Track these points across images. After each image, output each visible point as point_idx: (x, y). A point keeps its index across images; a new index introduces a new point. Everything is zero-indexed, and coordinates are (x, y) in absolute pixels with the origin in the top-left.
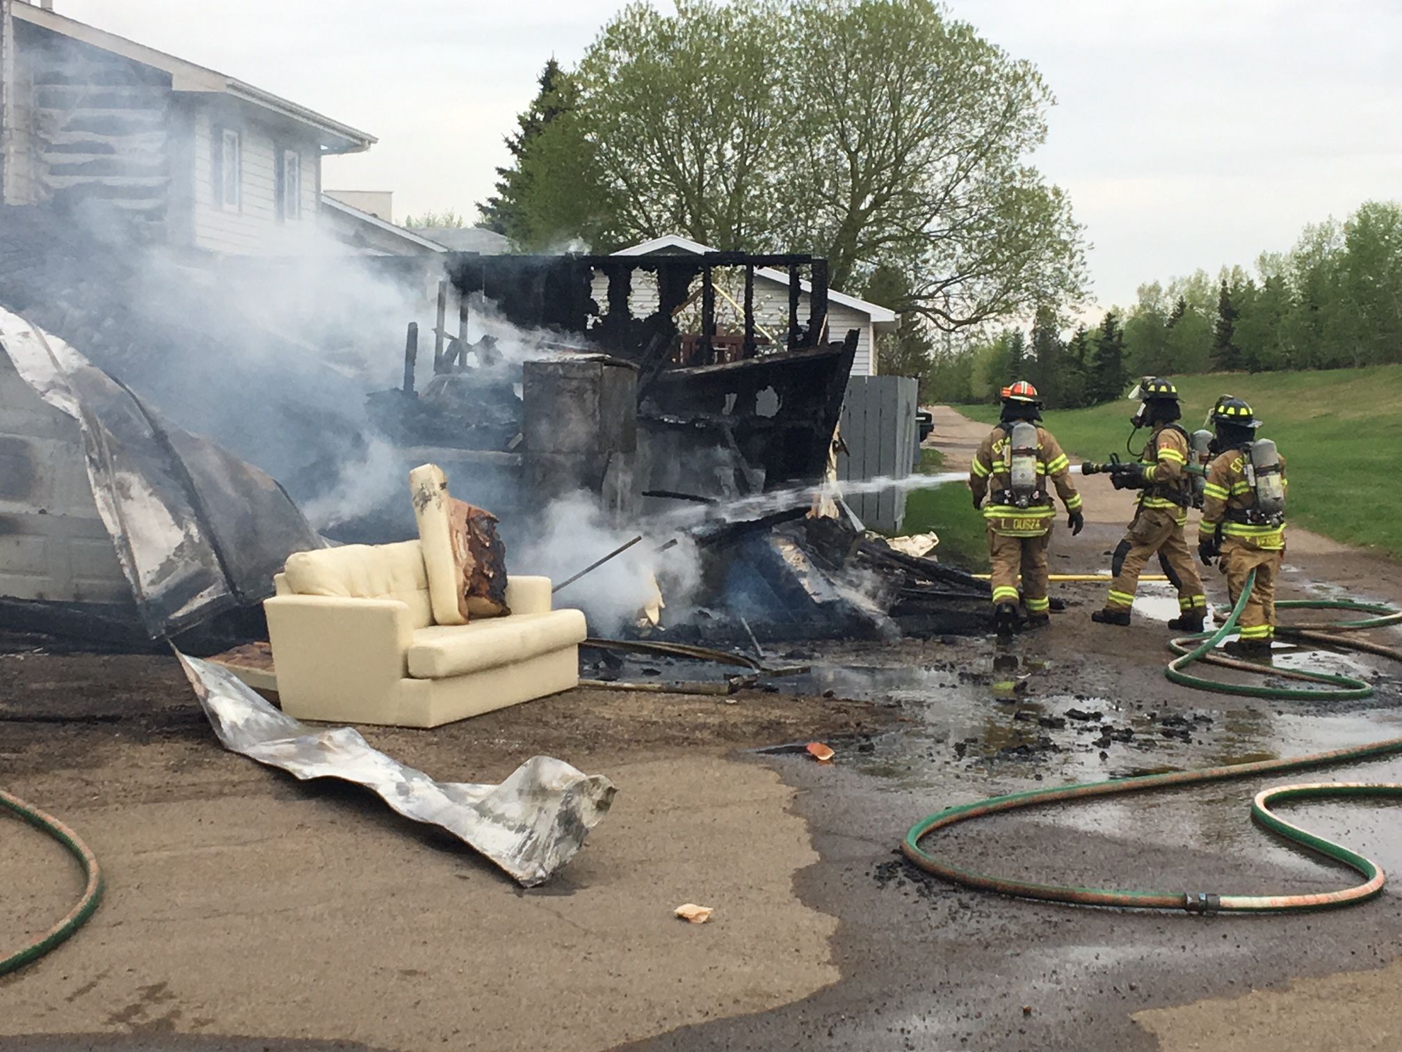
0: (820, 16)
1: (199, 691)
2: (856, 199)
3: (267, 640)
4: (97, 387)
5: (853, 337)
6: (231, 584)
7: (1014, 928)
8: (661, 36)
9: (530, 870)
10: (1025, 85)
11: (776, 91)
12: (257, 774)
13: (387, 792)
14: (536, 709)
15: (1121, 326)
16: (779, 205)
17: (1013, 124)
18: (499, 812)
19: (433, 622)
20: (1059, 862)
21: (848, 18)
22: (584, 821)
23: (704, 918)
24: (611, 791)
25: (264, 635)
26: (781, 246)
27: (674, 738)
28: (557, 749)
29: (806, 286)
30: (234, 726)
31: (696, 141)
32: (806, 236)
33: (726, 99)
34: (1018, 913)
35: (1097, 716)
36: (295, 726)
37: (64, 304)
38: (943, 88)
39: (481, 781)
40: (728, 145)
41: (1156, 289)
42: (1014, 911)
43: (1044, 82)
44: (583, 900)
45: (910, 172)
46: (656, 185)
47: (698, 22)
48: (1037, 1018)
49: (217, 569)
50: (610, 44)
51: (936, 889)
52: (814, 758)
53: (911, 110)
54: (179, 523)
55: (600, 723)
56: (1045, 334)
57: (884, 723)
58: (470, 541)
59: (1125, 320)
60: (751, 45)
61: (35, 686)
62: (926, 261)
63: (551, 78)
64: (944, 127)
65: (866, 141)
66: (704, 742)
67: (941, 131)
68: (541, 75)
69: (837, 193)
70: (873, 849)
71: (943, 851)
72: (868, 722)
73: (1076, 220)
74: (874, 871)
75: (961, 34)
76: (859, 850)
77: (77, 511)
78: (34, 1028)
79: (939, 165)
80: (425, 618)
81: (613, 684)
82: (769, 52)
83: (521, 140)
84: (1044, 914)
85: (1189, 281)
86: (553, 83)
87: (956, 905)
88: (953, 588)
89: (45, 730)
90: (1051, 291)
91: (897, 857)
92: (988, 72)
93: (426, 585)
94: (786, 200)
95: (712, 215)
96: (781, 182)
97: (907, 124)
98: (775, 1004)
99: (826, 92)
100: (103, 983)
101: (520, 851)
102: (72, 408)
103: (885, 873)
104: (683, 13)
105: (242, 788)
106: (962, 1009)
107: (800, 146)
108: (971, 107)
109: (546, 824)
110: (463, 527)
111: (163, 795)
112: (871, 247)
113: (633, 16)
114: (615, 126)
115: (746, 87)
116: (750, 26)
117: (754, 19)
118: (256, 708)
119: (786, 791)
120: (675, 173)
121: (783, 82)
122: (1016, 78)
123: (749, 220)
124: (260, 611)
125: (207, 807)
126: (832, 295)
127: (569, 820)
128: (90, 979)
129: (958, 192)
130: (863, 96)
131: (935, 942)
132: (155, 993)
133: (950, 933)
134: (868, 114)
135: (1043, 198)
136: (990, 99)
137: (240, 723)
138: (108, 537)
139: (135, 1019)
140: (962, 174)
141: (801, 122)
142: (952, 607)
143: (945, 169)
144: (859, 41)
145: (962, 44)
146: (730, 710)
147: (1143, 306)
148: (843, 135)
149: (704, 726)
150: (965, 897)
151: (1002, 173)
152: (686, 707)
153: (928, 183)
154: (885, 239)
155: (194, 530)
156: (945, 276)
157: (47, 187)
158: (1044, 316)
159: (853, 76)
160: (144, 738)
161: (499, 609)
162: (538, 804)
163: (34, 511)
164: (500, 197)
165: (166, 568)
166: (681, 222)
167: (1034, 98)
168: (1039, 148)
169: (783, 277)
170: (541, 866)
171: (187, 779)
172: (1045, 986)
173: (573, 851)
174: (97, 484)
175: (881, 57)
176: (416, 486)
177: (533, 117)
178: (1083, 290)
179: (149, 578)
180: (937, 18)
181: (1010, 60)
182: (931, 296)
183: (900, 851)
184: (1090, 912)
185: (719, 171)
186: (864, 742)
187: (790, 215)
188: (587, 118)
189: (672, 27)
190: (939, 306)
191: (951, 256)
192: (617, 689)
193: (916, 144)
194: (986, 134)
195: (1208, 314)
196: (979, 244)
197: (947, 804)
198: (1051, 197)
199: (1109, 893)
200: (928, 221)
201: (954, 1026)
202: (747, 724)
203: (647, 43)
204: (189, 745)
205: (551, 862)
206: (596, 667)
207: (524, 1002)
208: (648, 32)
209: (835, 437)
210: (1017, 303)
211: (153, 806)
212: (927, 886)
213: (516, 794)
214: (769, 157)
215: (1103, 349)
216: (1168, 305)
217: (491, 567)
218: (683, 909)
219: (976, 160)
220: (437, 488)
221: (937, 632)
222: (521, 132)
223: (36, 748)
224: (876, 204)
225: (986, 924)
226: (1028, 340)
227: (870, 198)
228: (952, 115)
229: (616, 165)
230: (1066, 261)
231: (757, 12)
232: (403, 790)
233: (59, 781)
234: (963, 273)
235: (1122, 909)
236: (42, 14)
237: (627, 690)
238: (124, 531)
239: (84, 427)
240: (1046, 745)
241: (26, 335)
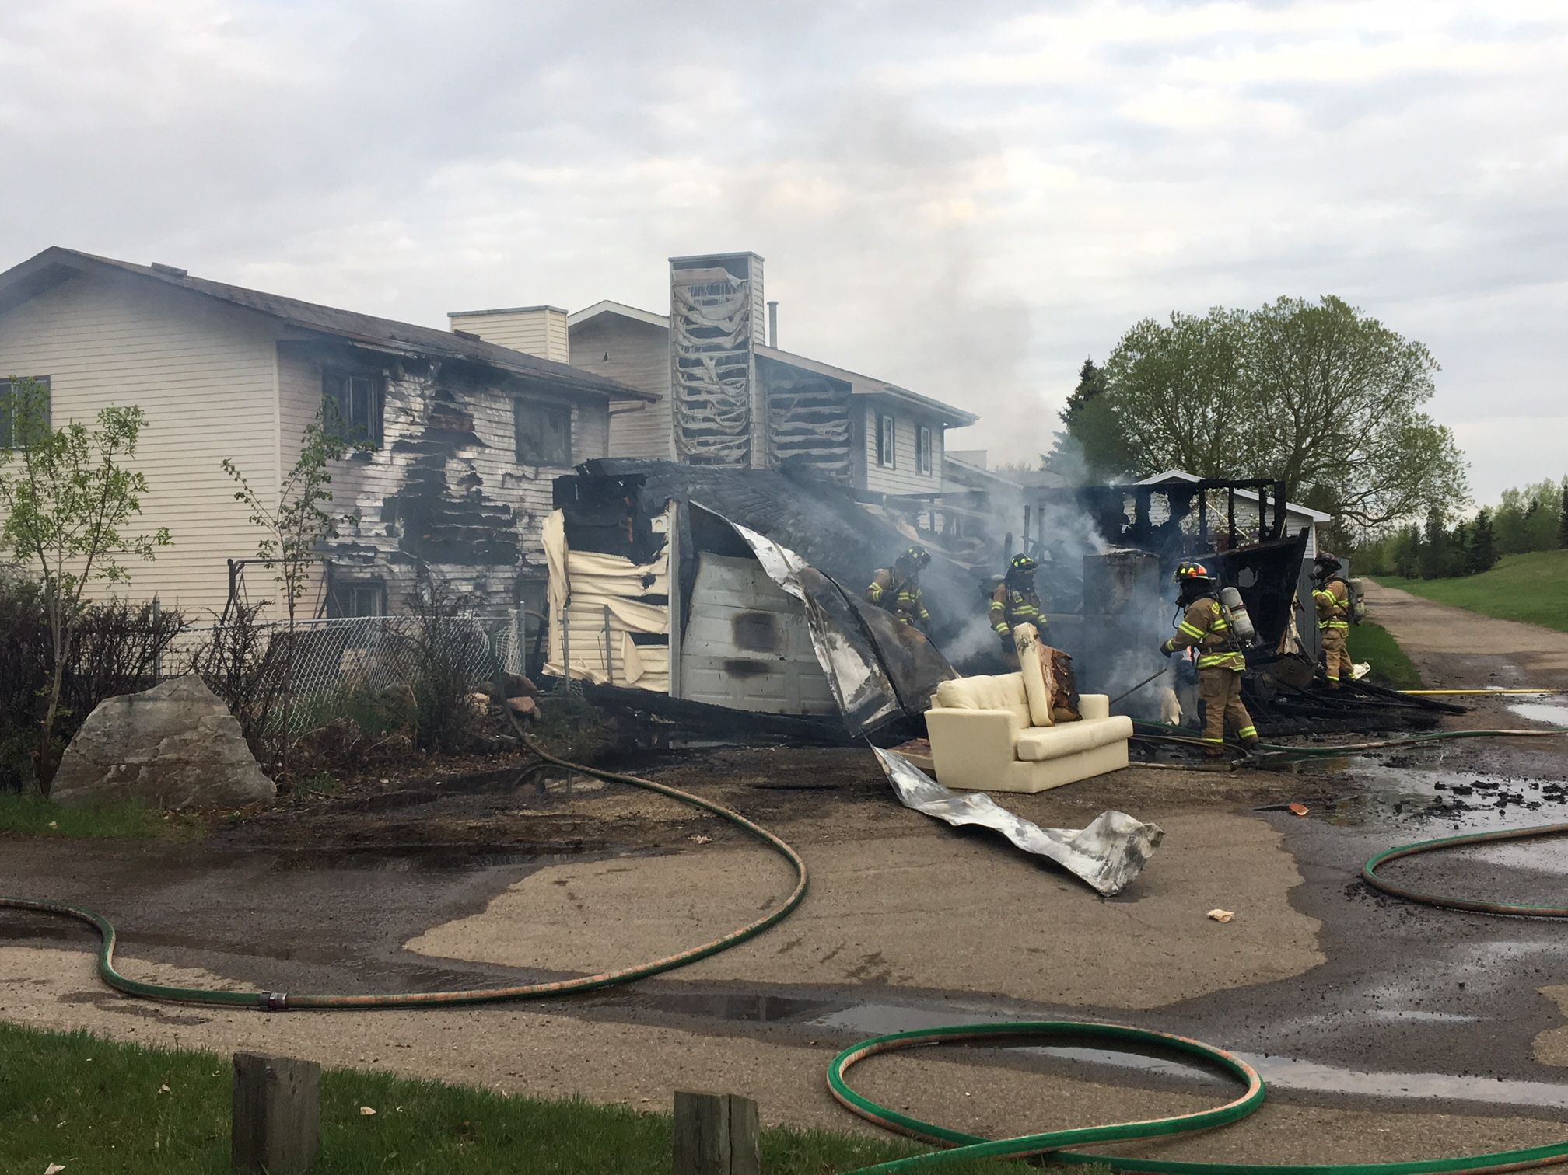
0: (1271, 321)
1: (886, 769)
2: (1299, 440)
3: (926, 737)
4: (815, 580)
5: (1305, 533)
6: (900, 702)
7: (1448, 929)
8: (1162, 340)
9: (1108, 885)
10: (1417, 359)
11: (1241, 372)
12: (926, 822)
13: (1010, 833)
14: (1101, 781)
15: (1490, 519)
16: (1245, 448)
17: (1409, 385)
18: (1084, 847)
19: (1032, 725)
20: (1476, 884)
21: (1291, 321)
22: (1143, 853)
23: (1228, 919)
24: (1160, 834)
25: (925, 735)
26: (1247, 474)
27: (1197, 800)
28: (1121, 806)
29: (1271, 501)
30: (908, 792)
31: (1186, 407)
32: (1264, 466)
33: (1207, 379)
34: (1450, 919)
35: (1495, 786)
36: (947, 792)
37: (791, 530)
38: (1359, 364)
39: (1069, 827)
40: (1209, 409)
41: (1515, 493)
42: (1446, 918)
43: (1431, 356)
44: (1145, 905)
45: (1336, 421)
46: (1160, 438)
47: (1187, 330)
48: (1470, 990)
49: (891, 692)
50: (1127, 348)
51: (1389, 902)
52: (1295, 814)
53: (1336, 379)
54: (867, 664)
55: (1146, 790)
56: (1435, 527)
57: (1341, 791)
58: (1054, 672)
59: (1494, 515)
60: (1223, 342)
61: (785, 767)
62: (1350, 480)
63: (1088, 371)
64: (1361, 389)
65: (1305, 401)
66: (1218, 804)
67: (1359, 392)
68: (1082, 370)
69: (1285, 437)
70: (1342, 875)
71: (1392, 876)
72: (1331, 790)
73: (1457, 448)
74: (1343, 889)
75: (1370, 327)
76: (1332, 875)
77: (802, 658)
78: (800, 979)
79: (1358, 415)
80: (1026, 720)
81: (1152, 765)
82: (1235, 347)
83: (1069, 413)
84: (1468, 920)
85: (1539, 487)
86: (1091, 375)
87: (1404, 914)
88: (1383, 700)
89: (791, 794)
90: (1440, 497)
91: (1360, 881)
92: (1391, 350)
93: (1027, 700)
94: (1250, 444)
95: (1199, 456)
96: (1246, 432)
97: (1334, 389)
98: (1282, 977)
99: (1276, 371)
100: (841, 953)
101: (1100, 873)
102: (800, 594)
103: (1352, 891)
104: (1176, 324)
105: (916, 831)
106: (1414, 983)
107: (1258, 407)
108: (1379, 376)
109: (1117, 856)
110: (1050, 663)
111: (868, 835)
112: (1311, 471)
113: (1143, 328)
114: (1133, 400)
115: (1221, 369)
116: (1222, 330)
117: (1225, 325)
118: (921, 780)
119: (1277, 835)
120: (1173, 430)
121: (1246, 366)
122: (1411, 354)
123: (1225, 458)
124: (922, 719)
125: (896, 843)
126: (1289, 506)
127: (1132, 853)
128: (833, 950)
129: (1372, 432)
130: (1303, 371)
131: (1391, 937)
132: (874, 959)
133: (1402, 931)
134: (1306, 384)
135: (1433, 434)
136: (1392, 369)
137: (912, 789)
138: (824, 674)
139: (862, 975)
140: (1373, 420)
141: (1259, 392)
142: (1382, 712)
143: (1362, 418)
144: (1299, 335)
145: (1372, 334)
146: (1234, 782)
147: (1506, 506)
148: (1289, 398)
149: (1218, 793)
150: (1411, 908)
151: (1403, 418)
152: (1203, 780)
153: (1350, 428)
154: (1320, 467)
155: (876, 668)
156: (1364, 490)
157: (777, 458)
158: (1435, 514)
159: (1295, 359)
160: (853, 799)
161: (1073, 716)
162: (1112, 842)
163: (778, 658)
164: (1056, 450)
165: (860, 693)
166: (1179, 462)
167: (1424, 367)
168: (1430, 400)
169: (1255, 496)
170: (1115, 883)
171: (882, 825)
172: (1472, 968)
173: (1136, 873)
174: (816, 640)
175: (1314, 345)
176: (1017, 638)
177: (1077, 398)
178: (1464, 495)
179: (849, 698)
180: (1353, 318)
181: (1406, 342)
182: (1354, 504)
183: (1361, 877)
184: (1503, 919)
185: (1204, 427)
186: (1328, 803)
187: (1253, 453)
188: (1113, 396)
189: (1169, 334)
190: (1360, 510)
191: (1368, 476)
192: (1155, 768)
193: (1341, 402)
194: (1391, 392)
195: (1554, 509)
196: (1388, 468)
197: (1391, 845)
198: (1439, 433)
199: (1514, 907)
200: (1351, 453)
201: (1410, 995)
202: (1246, 791)
203: (1152, 346)
204: (881, 803)
205: (1122, 880)
206: (1139, 753)
207: (1112, 972)
208: (1153, 339)
209: (1295, 600)
210: (1416, 506)
211: (862, 842)
212: (1383, 900)
213: (1095, 836)
214: (1238, 416)
215: (1477, 535)
216: (1525, 504)
217: (1068, 688)
218: (1214, 913)
219: (1383, 411)
220: (1032, 638)
221: (1375, 729)
222: (1069, 408)
223: (788, 806)
224: (1313, 444)
225: (1426, 926)
226: (1423, 531)
227: (1309, 439)
228: (1365, 381)
229: (1134, 426)
230: (1451, 476)
231: (1227, 321)
232: (1020, 833)
233: (803, 826)
234: (1376, 488)
235: (1526, 918)
236: (771, 351)
237: (1162, 768)
238: (833, 670)
239: (807, 605)
240: (1459, 806)
241: (770, 549)
